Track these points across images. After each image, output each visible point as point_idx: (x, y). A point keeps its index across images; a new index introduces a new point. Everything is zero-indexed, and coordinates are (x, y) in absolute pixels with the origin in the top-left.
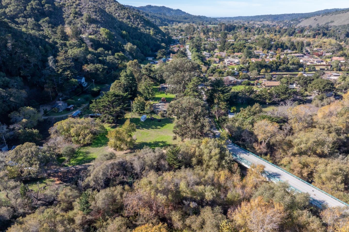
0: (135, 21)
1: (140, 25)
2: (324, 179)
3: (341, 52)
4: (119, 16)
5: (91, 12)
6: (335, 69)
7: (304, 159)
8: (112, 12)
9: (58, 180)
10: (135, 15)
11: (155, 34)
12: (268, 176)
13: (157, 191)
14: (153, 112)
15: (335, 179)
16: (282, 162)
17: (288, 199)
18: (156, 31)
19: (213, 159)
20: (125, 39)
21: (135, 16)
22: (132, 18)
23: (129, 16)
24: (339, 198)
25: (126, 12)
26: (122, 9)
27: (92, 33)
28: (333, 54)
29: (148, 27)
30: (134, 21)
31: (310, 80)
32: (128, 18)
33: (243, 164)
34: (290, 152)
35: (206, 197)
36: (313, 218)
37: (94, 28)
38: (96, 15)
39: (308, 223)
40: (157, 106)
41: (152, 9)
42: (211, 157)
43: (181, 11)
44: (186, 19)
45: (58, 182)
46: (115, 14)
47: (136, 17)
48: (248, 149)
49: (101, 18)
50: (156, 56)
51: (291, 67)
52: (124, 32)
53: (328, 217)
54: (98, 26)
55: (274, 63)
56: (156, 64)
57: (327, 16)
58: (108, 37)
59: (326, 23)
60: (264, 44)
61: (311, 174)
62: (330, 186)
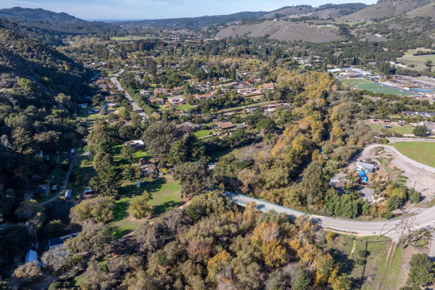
0: (40, 54)
1: (48, 58)
2: (290, 201)
3: (267, 78)
4: (15, 48)
6: (268, 99)
7: (275, 190)
8: (3, 43)
9: (115, 254)
10: (38, 45)
11: (72, 69)
12: (257, 208)
13: (204, 237)
14: (142, 176)
15: (295, 200)
16: (260, 196)
17: (277, 219)
18: (70, 65)
19: (220, 205)
20: (49, 87)
21: (37, 48)
22: (34, 50)
23: (30, 48)
24: (300, 210)
25: (24, 42)
26: (16, 39)
27: (7, 86)
28: (262, 79)
29: (59, 61)
30: (38, 54)
31: (256, 119)
32: (29, 50)
33: (239, 204)
34: (264, 188)
35: (232, 231)
36: (292, 225)
37: (7, 78)
39: (290, 229)
40: (143, 169)
41: (23, 12)
42: (218, 205)
43: (67, 14)
44: (80, 28)
45: (116, 256)
46: (9, 46)
47: (40, 49)
48: (236, 192)
49: (11, 64)
50: (92, 102)
51: (234, 102)
52: (46, 79)
53: (298, 223)
54: (12, 75)
55: (219, 100)
56: (96, 113)
57: (244, 26)
58: (31, 89)
59: (245, 34)
60: (200, 74)
61: (281, 200)
62: (294, 205)
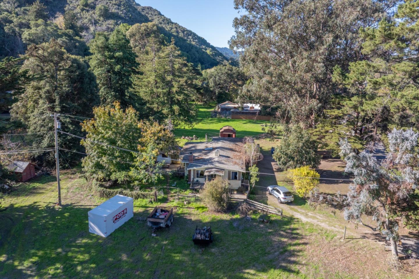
5: (110, 5)
37: (110, 24)
38: (118, 9)
54: (119, 22)
